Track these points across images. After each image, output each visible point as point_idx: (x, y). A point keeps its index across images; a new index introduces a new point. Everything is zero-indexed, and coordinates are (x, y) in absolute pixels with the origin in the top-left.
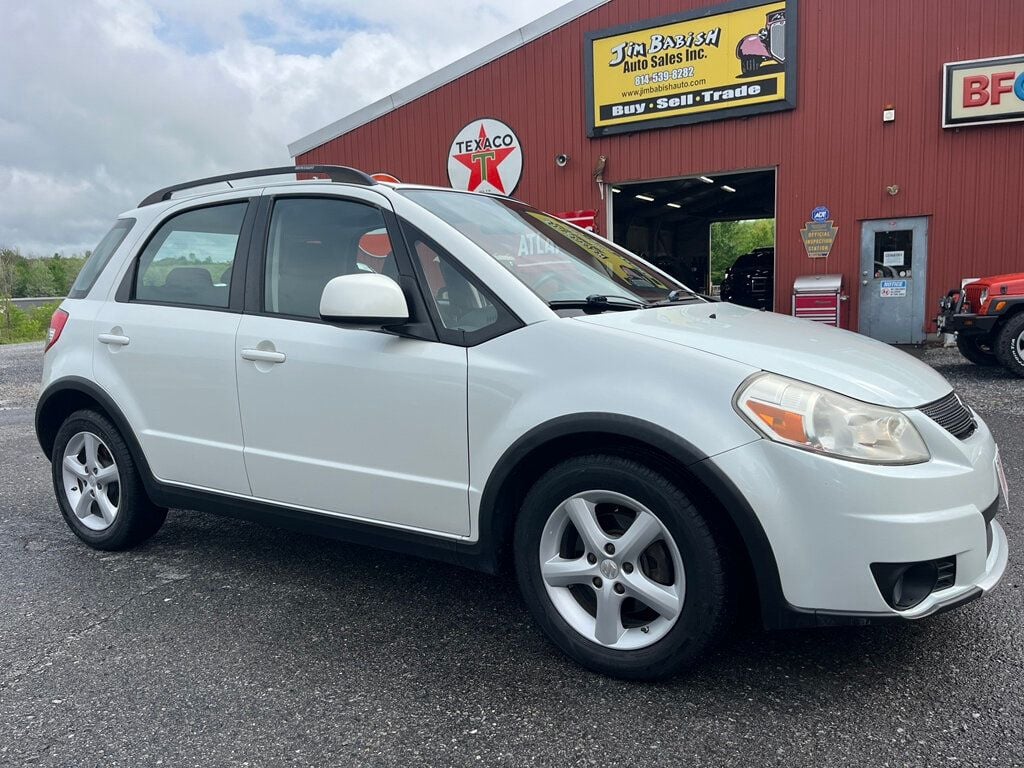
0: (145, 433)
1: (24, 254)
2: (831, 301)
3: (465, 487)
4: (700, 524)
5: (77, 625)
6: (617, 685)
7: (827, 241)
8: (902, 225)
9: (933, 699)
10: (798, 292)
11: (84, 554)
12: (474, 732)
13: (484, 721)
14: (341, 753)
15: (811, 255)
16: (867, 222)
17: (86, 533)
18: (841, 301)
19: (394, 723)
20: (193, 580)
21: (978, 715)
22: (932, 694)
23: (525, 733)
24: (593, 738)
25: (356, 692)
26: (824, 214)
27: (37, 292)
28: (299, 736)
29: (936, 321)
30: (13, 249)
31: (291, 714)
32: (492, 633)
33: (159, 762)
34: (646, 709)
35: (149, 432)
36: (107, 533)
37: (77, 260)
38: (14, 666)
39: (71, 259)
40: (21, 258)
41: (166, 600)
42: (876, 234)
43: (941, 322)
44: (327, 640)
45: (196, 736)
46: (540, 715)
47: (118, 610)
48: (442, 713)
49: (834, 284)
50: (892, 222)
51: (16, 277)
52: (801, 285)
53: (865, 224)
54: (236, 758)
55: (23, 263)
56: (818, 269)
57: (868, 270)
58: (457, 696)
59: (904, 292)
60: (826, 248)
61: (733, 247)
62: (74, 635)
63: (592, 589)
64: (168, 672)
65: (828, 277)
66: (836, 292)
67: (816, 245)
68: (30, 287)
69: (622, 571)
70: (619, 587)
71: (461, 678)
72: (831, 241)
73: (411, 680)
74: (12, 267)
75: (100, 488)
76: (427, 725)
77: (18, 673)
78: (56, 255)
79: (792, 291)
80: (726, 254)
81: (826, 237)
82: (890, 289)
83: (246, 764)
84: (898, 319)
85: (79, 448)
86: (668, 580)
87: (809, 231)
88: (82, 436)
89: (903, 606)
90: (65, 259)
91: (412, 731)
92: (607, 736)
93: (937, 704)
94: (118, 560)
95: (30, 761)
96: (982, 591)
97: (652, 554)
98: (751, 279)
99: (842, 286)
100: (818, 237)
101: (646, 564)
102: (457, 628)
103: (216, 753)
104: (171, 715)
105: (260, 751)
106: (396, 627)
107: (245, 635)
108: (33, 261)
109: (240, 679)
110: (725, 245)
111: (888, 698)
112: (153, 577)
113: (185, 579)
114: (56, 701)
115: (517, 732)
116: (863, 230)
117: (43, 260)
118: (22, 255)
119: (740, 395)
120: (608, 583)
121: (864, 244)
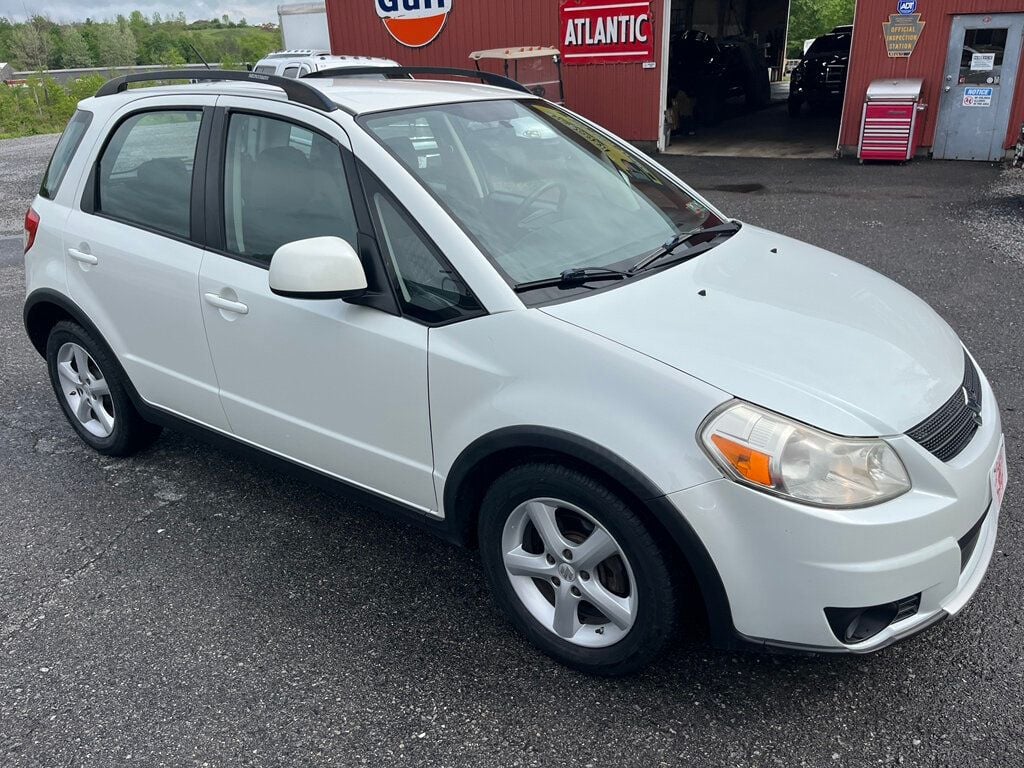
0: (127, 357)
1: (55, 20)
2: (907, 111)
3: (429, 470)
4: (654, 553)
5: (71, 563)
6: (571, 676)
7: (911, 38)
8: (996, 22)
9: (878, 715)
10: (870, 100)
11: (90, 459)
12: (421, 736)
13: (434, 720)
14: (294, 757)
15: (891, 54)
16: (959, 17)
17: (89, 437)
18: (918, 112)
19: (349, 719)
20: (187, 503)
21: (919, 741)
22: (879, 708)
23: (470, 739)
24: (534, 750)
25: (320, 673)
26: (911, 4)
27: (73, 63)
28: (260, 730)
29: (1014, 148)
30: (43, 14)
31: (256, 700)
32: (462, 595)
33: (129, 757)
34: (592, 711)
35: (130, 356)
36: (108, 441)
37: (110, 26)
38: (11, 618)
39: (103, 24)
40: (53, 24)
41: (159, 531)
42: (967, 31)
43: (1020, 151)
44: (303, 597)
45: (166, 724)
46: (488, 716)
47: (112, 543)
48: (396, 708)
49: (911, 90)
50: (986, 17)
51: (51, 47)
52: (876, 91)
53: (956, 19)
54: (198, 757)
55: (56, 30)
56: (897, 72)
57: (953, 73)
58: (415, 685)
59: (988, 101)
60: (910, 46)
61: (817, 11)
62: (68, 577)
63: (551, 586)
64: (149, 634)
65: (907, 81)
66: (913, 100)
67: (898, 42)
68: (66, 57)
69: (579, 578)
70: (575, 590)
71: (422, 660)
72: (916, 38)
73: (374, 660)
74: (45, 35)
75: (95, 398)
76: (379, 723)
77: (13, 628)
78: (88, 19)
79: (864, 97)
80: (809, 19)
81: (910, 33)
82: (974, 97)
83: (206, 764)
84: (979, 132)
85: (70, 356)
86: (624, 593)
87: (892, 25)
88: (71, 346)
89: (858, 638)
90: (97, 24)
91: (364, 731)
92: (548, 747)
93: (881, 722)
94: (120, 471)
95: (14, 749)
96: (948, 614)
97: (609, 566)
98: (826, 67)
99: (921, 92)
100: (900, 33)
101: (603, 574)
102: (430, 587)
103: (181, 748)
104: (145, 693)
105: (221, 748)
106: (371, 582)
107: (227, 586)
108: (66, 27)
109: (215, 648)
110: (809, 8)
111: (833, 710)
112: (151, 497)
113: (181, 500)
114: (44, 670)
115: (463, 737)
116: (953, 26)
117: (75, 25)
118: (53, 22)
119: (705, 426)
120: (566, 584)
121: (951, 44)
